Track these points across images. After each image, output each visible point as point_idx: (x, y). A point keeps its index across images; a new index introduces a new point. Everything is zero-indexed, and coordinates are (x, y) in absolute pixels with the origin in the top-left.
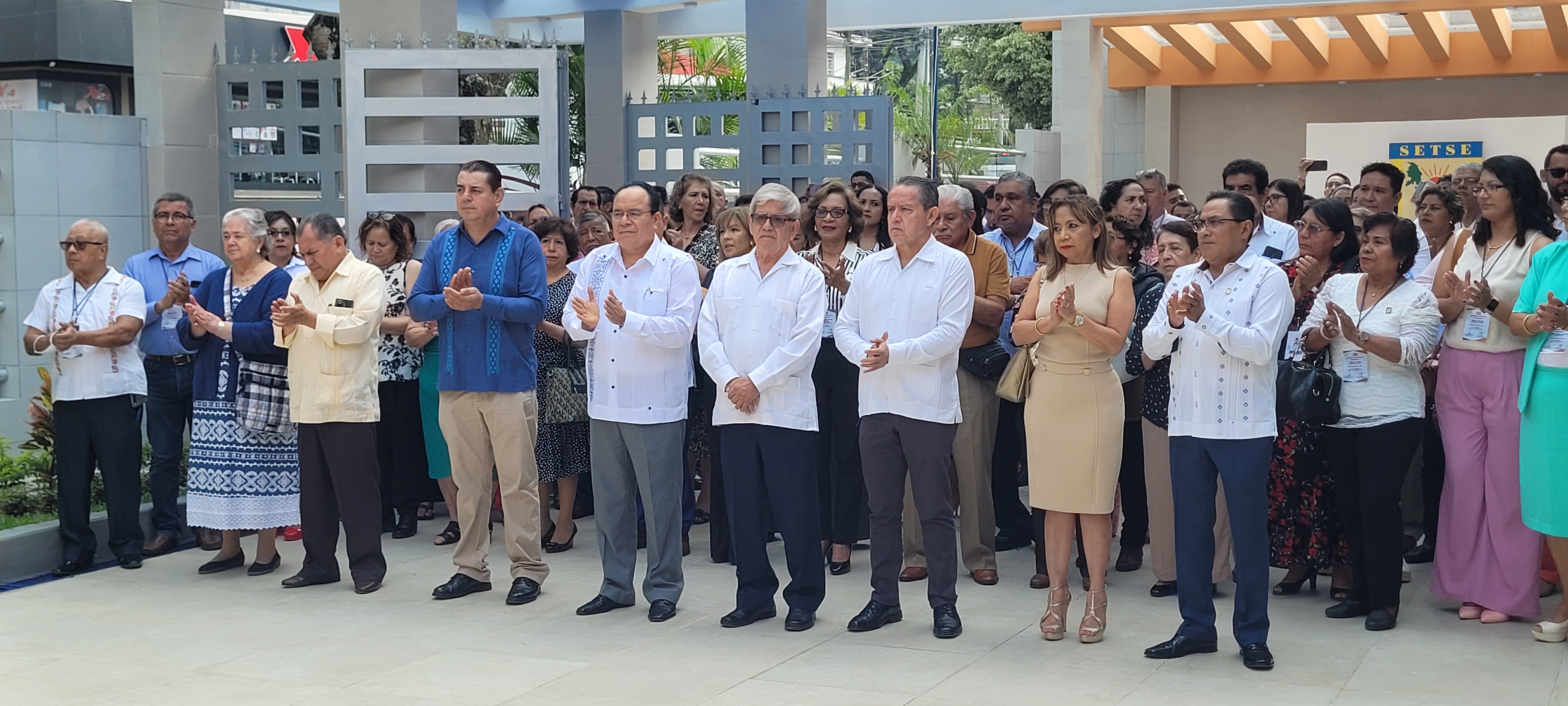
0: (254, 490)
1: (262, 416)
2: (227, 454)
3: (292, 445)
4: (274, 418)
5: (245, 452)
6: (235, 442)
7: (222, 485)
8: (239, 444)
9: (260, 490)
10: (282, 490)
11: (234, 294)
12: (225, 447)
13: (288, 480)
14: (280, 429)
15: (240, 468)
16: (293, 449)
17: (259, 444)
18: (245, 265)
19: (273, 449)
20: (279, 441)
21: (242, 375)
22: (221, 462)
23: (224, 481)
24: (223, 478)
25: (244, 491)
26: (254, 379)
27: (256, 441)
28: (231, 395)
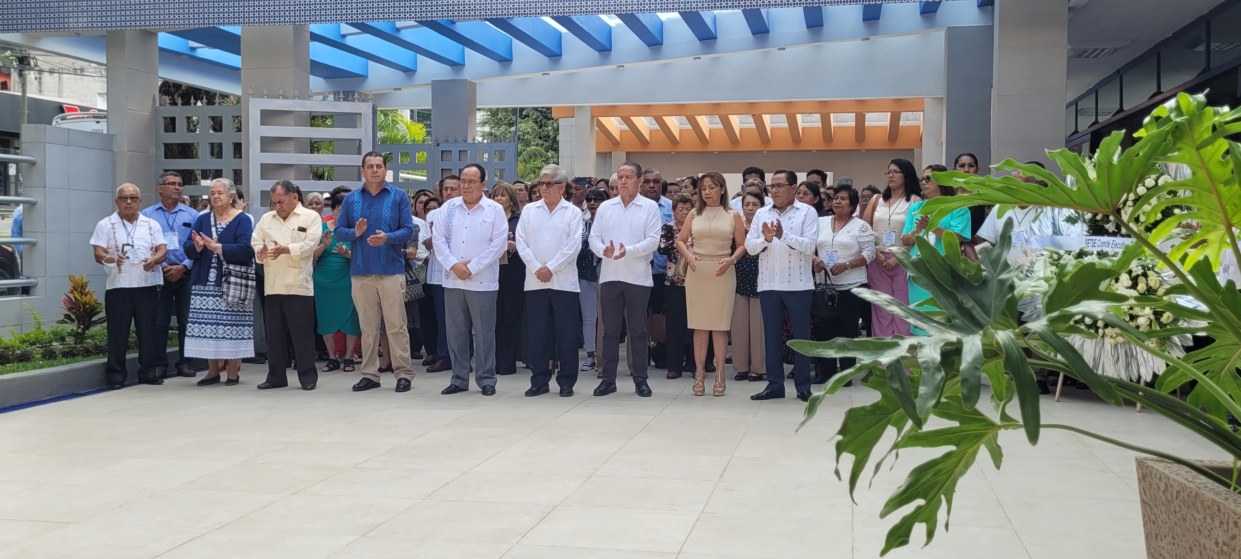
1: (237, 295)
2: (215, 316)
4: (243, 296)
5: (226, 315)
6: (220, 310)
9: (234, 337)
10: (245, 337)
11: (218, 226)
13: (248, 331)
15: (222, 324)
16: (251, 314)
17: (233, 311)
18: (223, 210)
19: (240, 314)
20: (243, 309)
21: (225, 271)
23: (213, 331)
25: (224, 337)
26: (232, 274)
27: (232, 309)
28: (218, 283)
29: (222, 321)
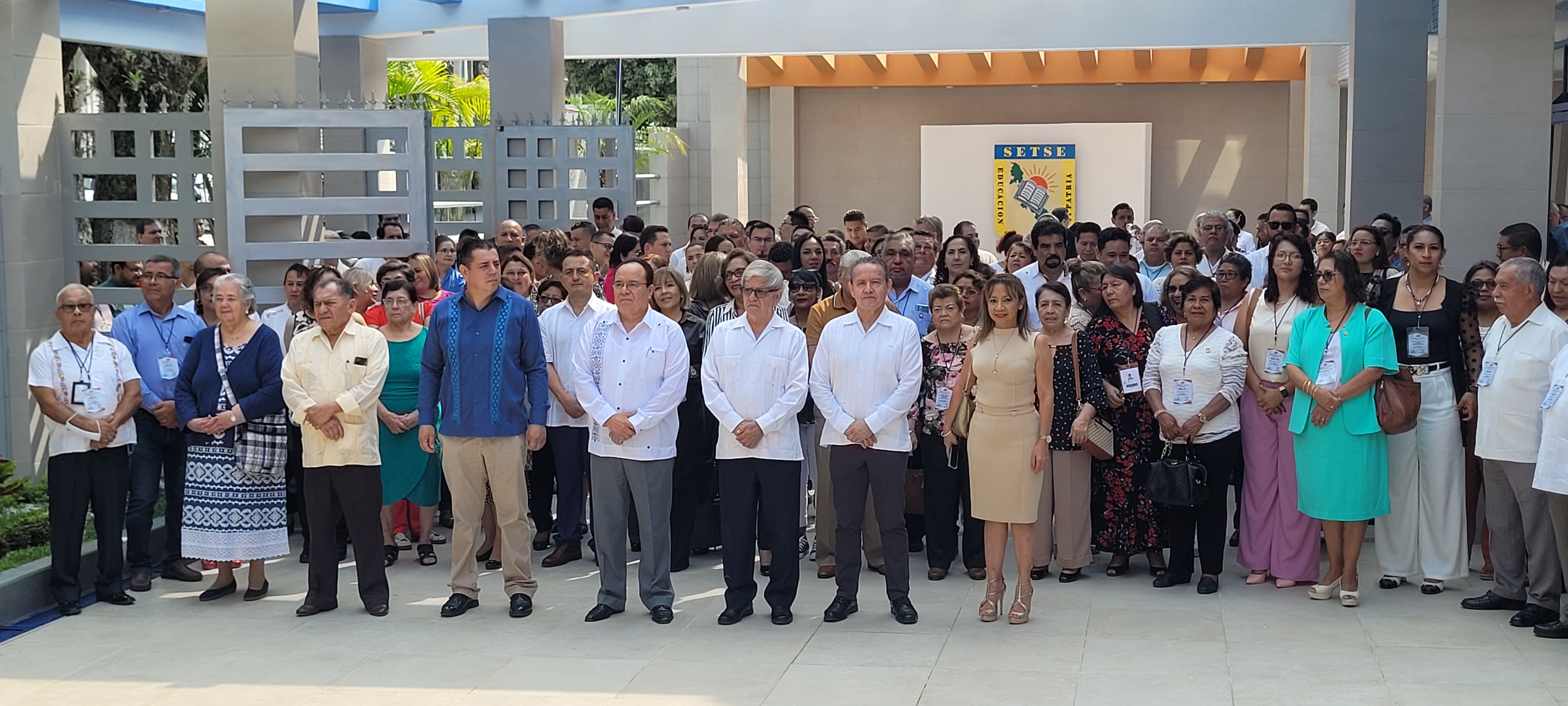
0: (249, 525)
1: (259, 460)
2: (224, 494)
3: (281, 484)
4: (268, 461)
5: (242, 492)
7: (222, 523)
8: (235, 485)
9: (255, 525)
10: (274, 524)
11: (226, 352)
13: (277, 515)
14: (273, 471)
18: (235, 325)
19: (265, 488)
20: (269, 481)
23: (222, 518)
26: (250, 428)
27: (251, 482)
28: (228, 442)
29: (237, 502)
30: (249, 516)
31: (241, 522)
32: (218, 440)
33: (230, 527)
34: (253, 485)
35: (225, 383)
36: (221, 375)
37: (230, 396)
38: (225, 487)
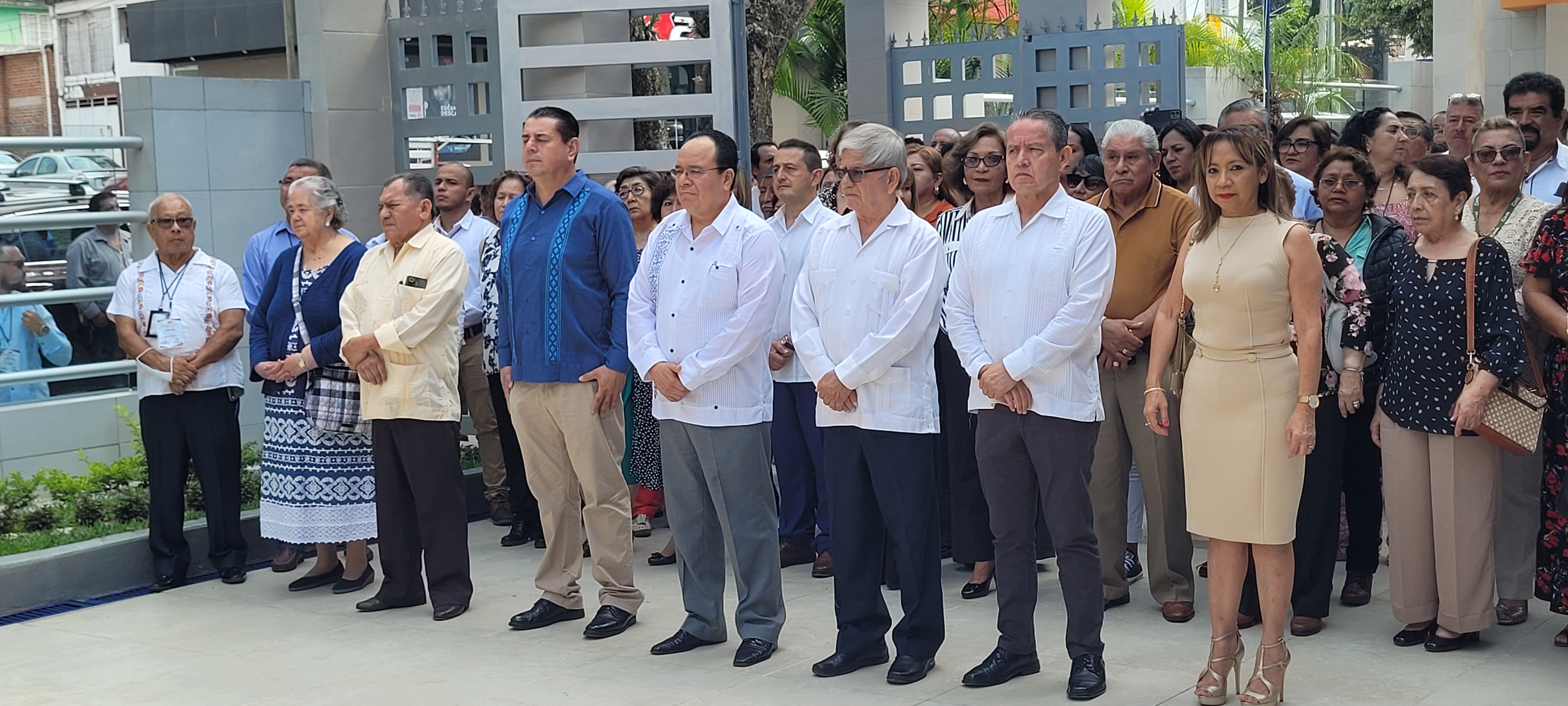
0: (331, 498)
1: (335, 415)
2: (297, 458)
4: (349, 416)
5: (320, 455)
6: (308, 444)
7: (293, 494)
8: (312, 447)
9: (338, 498)
10: (364, 497)
11: (304, 276)
12: (295, 450)
13: (368, 485)
14: (358, 429)
15: (314, 473)
16: (368, 451)
18: (316, 241)
19: (354, 451)
20: (360, 442)
22: (291, 467)
23: (295, 488)
24: (294, 486)
25: (320, 500)
26: (324, 374)
27: (332, 443)
28: (300, 393)
29: (314, 468)
30: (331, 486)
31: (321, 494)
32: (290, 389)
33: (307, 500)
34: (336, 446)
35: (299, 316)
36: (295, 305)
37: (303, 332)
38: (299, 448)
